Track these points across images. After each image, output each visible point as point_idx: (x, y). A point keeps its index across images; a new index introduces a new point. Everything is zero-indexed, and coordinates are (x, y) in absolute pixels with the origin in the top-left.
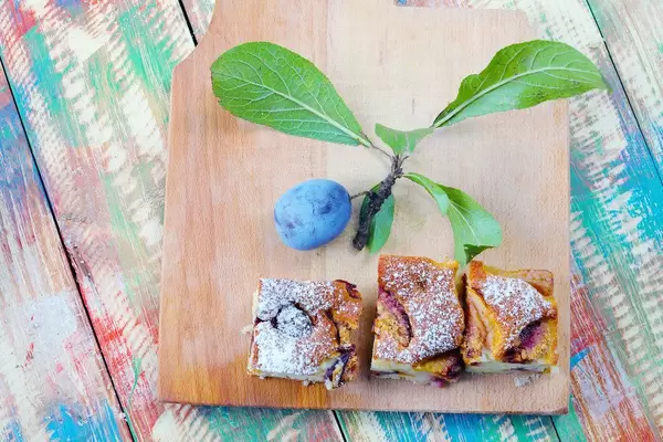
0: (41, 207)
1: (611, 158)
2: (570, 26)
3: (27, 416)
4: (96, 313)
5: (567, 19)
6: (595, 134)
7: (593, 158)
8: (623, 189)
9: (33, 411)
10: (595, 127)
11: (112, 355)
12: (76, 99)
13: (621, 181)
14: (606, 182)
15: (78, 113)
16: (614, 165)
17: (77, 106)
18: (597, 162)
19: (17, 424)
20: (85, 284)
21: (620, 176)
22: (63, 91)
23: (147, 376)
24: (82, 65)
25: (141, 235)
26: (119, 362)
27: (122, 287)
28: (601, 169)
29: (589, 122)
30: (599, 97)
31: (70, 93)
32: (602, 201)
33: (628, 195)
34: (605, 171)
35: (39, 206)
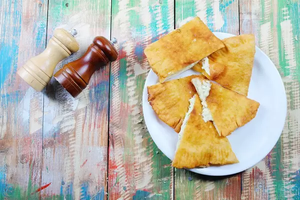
0: (106, 118)
1: (293, 172)
2: (296, 124)
3: (76, 182)
4: (111, 158)
5: (296, 121)
6: (291, 162)
7: (287, 170)
8: (293, 183)
9: (79, 181)
10: (291, 160)
11: (111, 173)
12: (129, 87)
13: (293, 180)
14: (288, 179)
15: (129, 92)
16: (293, 174)
17: (129, 89)
18: (287, 171)
19: (72, 183)
20: (111, 147)
21: (293, 178)
22: (126, 82)
23: (119, 185)
24: (135, 77)
25: (134, 139)
26: (112, 176)
27: (122, 153)
28: (288, 174)
29: (290, 157)
30: (296, 151)
31: (128, 85)
32: (284, 184)
33: (293, 186)
34: (289, 175)
35: (105, 117)
